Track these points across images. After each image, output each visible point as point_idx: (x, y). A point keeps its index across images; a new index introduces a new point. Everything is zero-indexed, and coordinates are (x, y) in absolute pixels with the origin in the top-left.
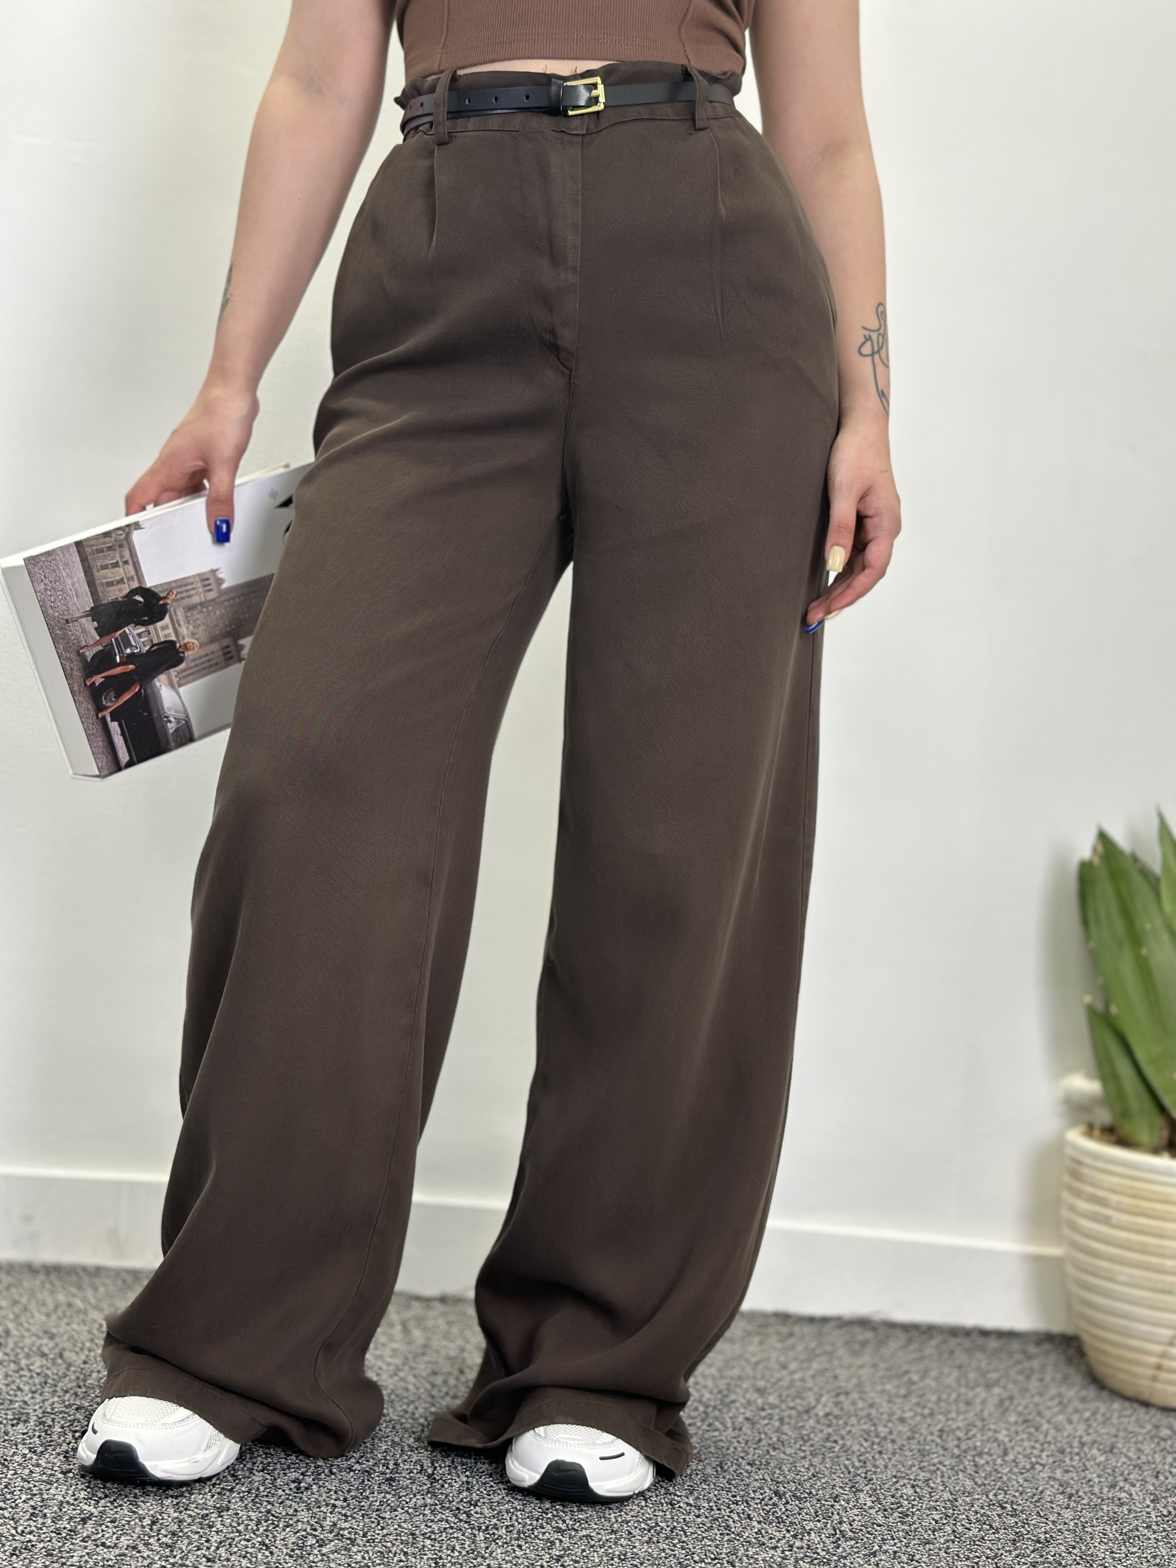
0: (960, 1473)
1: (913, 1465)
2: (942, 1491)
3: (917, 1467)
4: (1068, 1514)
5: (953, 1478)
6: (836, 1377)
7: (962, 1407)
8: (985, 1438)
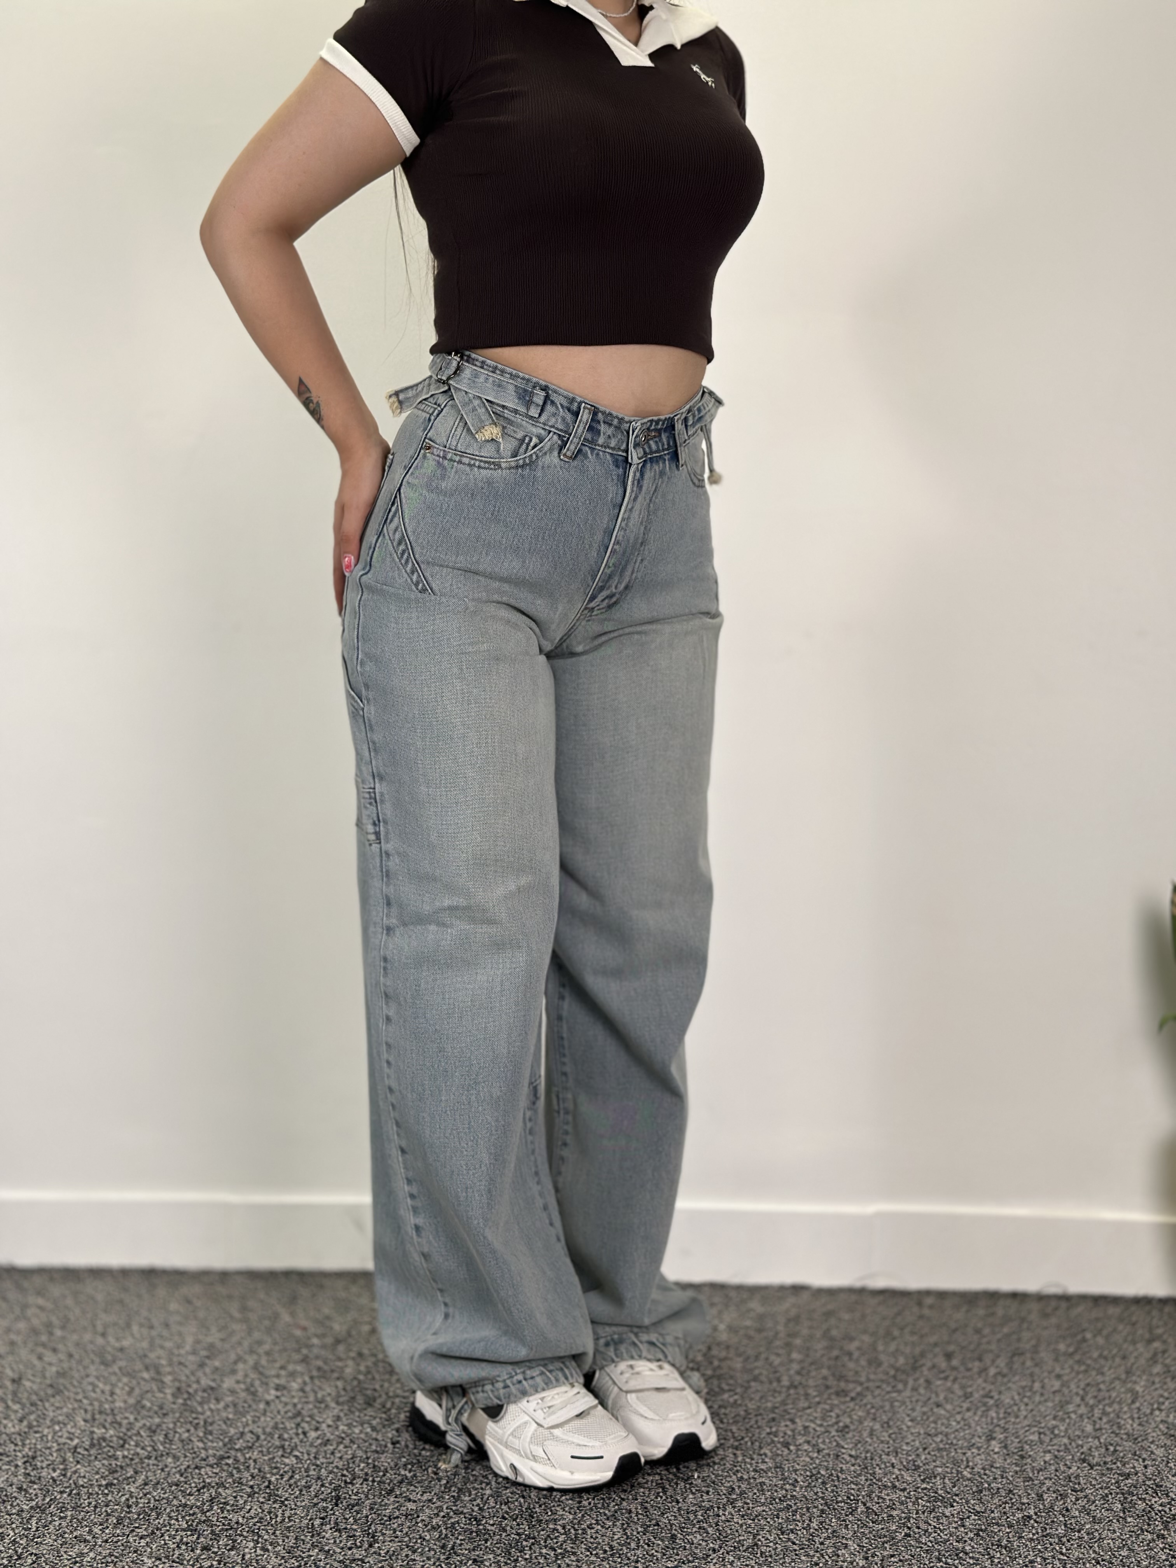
0: (1086, 1420)
1: (1050, 1414)
2: (1063, 1437)
3: (1051, 1417)
4: (1160, 1452)
5: (1077, 1425)
6: (1019, 1340)
7: (1118, 1360)
8: (1123, 1390)
